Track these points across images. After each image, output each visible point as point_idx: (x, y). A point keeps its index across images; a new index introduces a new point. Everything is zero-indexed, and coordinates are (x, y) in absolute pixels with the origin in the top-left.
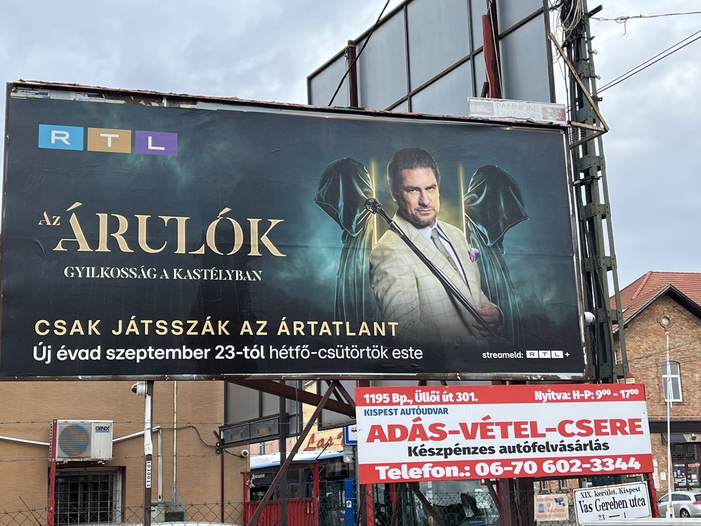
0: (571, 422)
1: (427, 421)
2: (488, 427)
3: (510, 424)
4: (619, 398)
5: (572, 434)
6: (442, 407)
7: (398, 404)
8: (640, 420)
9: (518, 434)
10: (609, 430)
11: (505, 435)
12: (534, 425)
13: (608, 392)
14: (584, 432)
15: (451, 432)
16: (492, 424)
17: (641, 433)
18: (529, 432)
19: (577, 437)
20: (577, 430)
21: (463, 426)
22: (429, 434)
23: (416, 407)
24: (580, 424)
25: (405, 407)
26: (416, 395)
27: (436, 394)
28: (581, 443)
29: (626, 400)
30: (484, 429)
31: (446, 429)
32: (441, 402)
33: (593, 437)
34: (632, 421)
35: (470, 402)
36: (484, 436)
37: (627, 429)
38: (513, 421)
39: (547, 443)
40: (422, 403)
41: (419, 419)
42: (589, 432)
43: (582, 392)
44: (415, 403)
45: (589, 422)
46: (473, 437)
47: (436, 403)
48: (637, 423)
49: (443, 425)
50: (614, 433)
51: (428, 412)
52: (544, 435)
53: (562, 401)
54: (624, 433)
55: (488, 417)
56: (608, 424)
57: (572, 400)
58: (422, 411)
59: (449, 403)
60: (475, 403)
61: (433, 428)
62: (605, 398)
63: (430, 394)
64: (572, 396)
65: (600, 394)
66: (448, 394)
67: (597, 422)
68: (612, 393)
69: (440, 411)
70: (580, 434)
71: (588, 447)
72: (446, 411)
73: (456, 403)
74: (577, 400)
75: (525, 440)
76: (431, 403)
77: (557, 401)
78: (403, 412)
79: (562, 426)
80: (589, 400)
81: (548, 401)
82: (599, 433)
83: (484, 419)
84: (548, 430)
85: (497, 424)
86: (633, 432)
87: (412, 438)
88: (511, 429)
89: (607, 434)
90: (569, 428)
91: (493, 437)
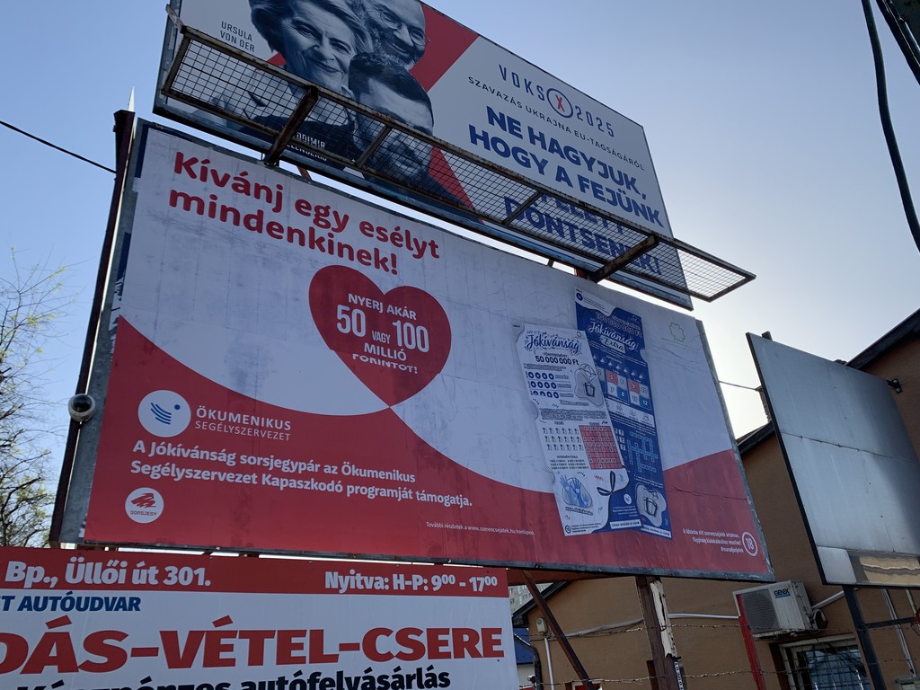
0: (387, 632)
1: (81, 626)
2: (224, 641)
3: (270, 634)
4: (468, 592)
5: (388, 656)
6: (128, 594)
7: (20, 585)
8: (499, 631)
9: (284, 658)
10: (450, 648)
11: (256, 658)
13: (451, 579)
14: (409, 651)
15: (137, 652)
16: (232, 634)
17: (501, 654)
18: (305, 652)
20: (397, 648)
21: (169, 638)
22: (82, 655)
23: (63, 593)
24: (403, 637)
25: (33, 594)
26: (70, 567)
28: (403, 673)
32: (129, 585)
33: (424, 662)
34: (488, 632)
35: (194, 587)
36: (212, 661)
37: (479, 647)
38: (277, 628)
39: (340, 674)
41: (65, 621)
56: (449, 638)
57: (391, 592)
58: (76, 604)
59: (147, 587)
60: (203, 589)
61: (94, 643)
62: (447, 590)
63: (104, 567)
64: (391, 583)
65: (438, 582)
66: (146, 567)
67: (433, 634)
68: (458, 581)
69: (121, 605)
70: (401, 656)
71: (414, 682)
72: (135, 604)
73: (161, 587)
74: (399, 592)
75: (297, 667)
77: (365, 591)
79: (371, 637)
80: (420, 592)
81: (349, 591)
82: (434, 654)
83: (217, 623)
84: (344, 647)
85: (244, 634)
86: (489, 653)
89: (447, 655)
90: (384, 644)
91: (231, 662)
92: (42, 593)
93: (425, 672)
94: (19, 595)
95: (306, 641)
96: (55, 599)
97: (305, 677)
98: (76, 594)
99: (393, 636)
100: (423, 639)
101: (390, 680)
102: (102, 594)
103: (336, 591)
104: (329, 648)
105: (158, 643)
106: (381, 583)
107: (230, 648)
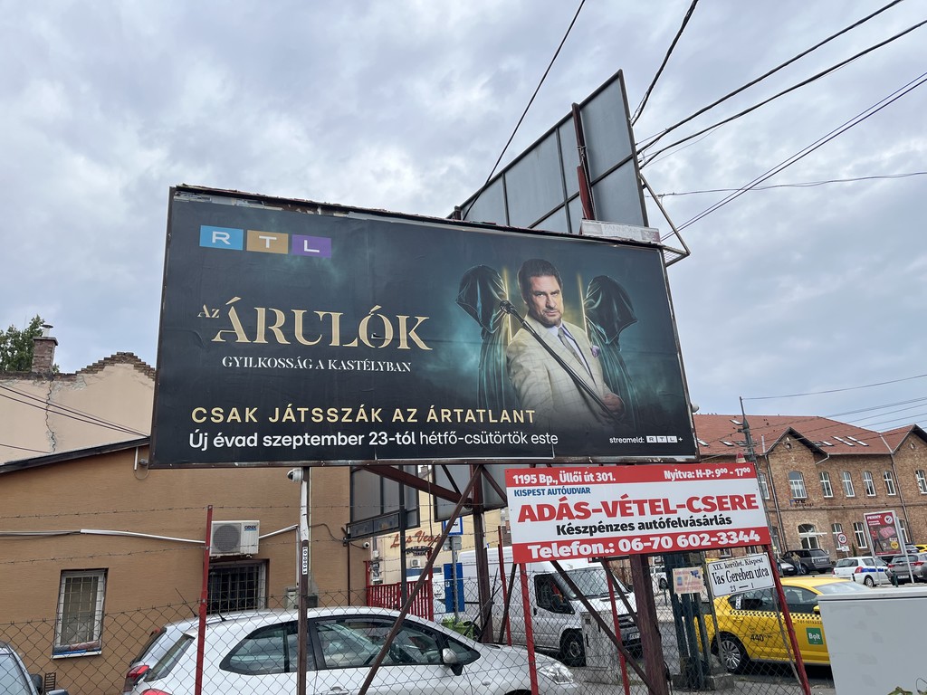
0: (698, 499)
1: (572, 500)
2: (627, 505)
3: (645, 501)
4: (735, 476)
5: (699, 510)
6: (585, 486)
7: (545, 484)
8: (754, 496)
9: (653, 512)
10: (729, 505)
11: (642, 512)
12: (666, 502)
13: (725, 471)
14: (709, 507)
15: (594, 511)
16: (629, 502)
17: (757, 507)
18: (662, 509)
19: (703, 513)
20: (703, 506)
21: (605, 504)
22: (575, 513)
23: (561, 487)
24: (705, 500)
25: (551, 487)
26: (561, 475)
27: (578, 475)
28: (708, 518)
29: (740, 477)
30: (622, 506)
31: (590, 508)
32: (584, 483)
33: (717, 512)
34: (748, 497)
35: (609, 482)
36: (624, 514)
37: (745, 504)
38: (648, 499)
39: (679, 519)
40: (567, 483)
41: (564, 499)
42: (713, 508)
43: (704, 471)
44: (560, 483)
45: (712, 498)
46: (614, 514)
47: (579, 483)
48: (752, 499)
49: (587, 504)
50: (734, 508)
51: (572, 491)
52: (675, 512)
53: (687, 479)
54: (743, 508)
55: (626, 496)
56: (728, 500)
57: (696, 479)
58: (567, 491)
59: (590, 483)
60: (613, 482)
61: (578, 507)
62: (723, 476)
63: (573, 475)
64: (695, 474)
65: (719, 472)
66: (588, 474)
67: (720, 498)
68: (729, 471)
69: (582, 491)
70: (705, 510)
71: (714, 522)
72: (588, 491)
73: (596, 482)
74: (700, 479)
75: (660, 516)
76: (574, 483)
77: (684, 479)
78: (550, 492)
79: (690, 501)
80: (710, 478)
81: (676, 480)
82: (722, 509)
83: (622, 497)
84: (678, 506)
85: (635, 502)
86: (750, 507)
87: (560, 518)
88: (647, 506)
89: (728, 509)
90: (697, 505)
91: (632, 514)
92: (554, 487)
93: (718, 517)
94: (546, 488)
95: (661, 504)
97: (664, 520)
98: (566, 487)
99: (700, 500)
100: (715, 501)
101: (702, 521)
102: (575, 486)
103: (670, 480)
104: (672, 507)
105: (601, 507)
106: (690, 475)
107: (630, 508)
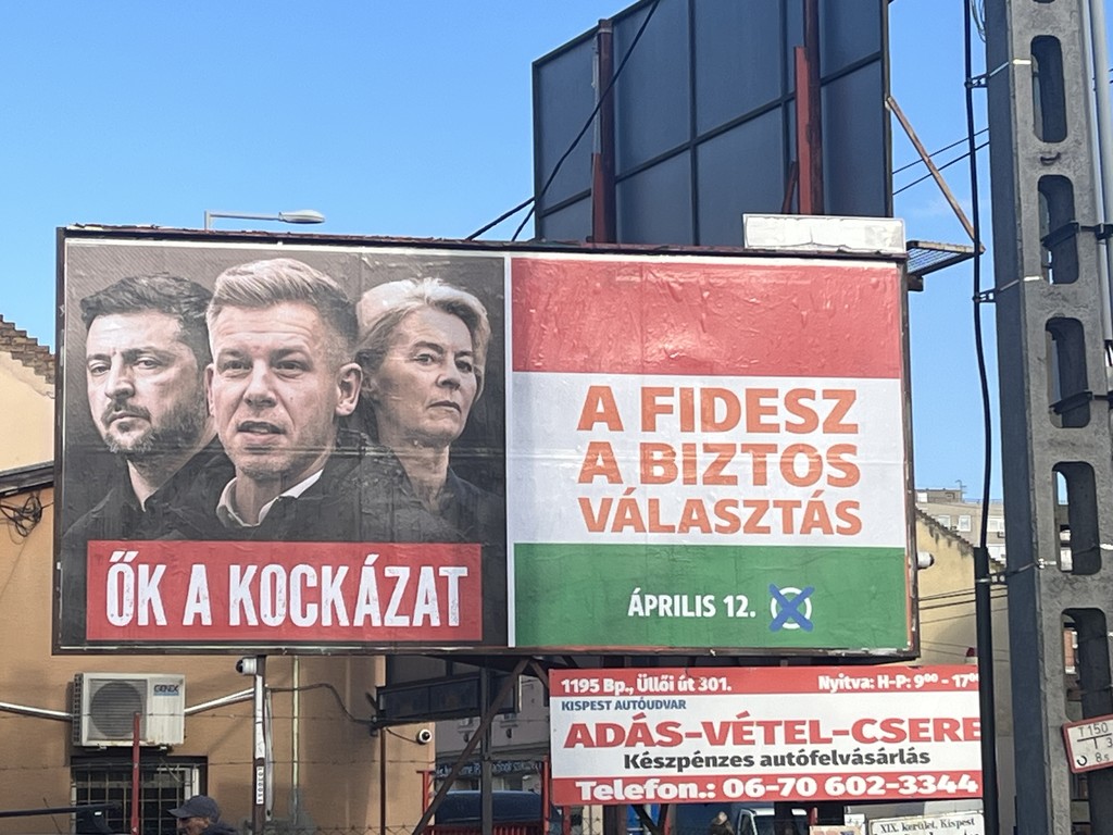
0: (873, 722)
1: (653, 719)
2: (746, 728)
3: (779, 723)
4: (952, 687)
6: (677, 698)
7: (612, 694)
11: (769, 739)
13: (934, 678)
14: (892, 736)
15: (689, 735)
16: (750, 724)
18: (806, 736)
19: (880, 744)
20: (881, 734)
23: (638, 698)
26: (639, 681)
27: (668, 680)
28: (887, 752)
29: (961, 689)
30: (739, 729)
31: (681, 731)
32: (676, 692)
33: (906, 745)
35: (720, 691)
36: (738, 741)
37: (960, 733)
38: (783, 720)
39: (834, 752)
40: (648, 693)
41: (642, 716)
42: (900, 736)
44: (637, 693)
45: (901, 722)
46: (722, 742)
47: (669, 693)
48: (976, 724)
51: (657, 705)
54: (955, 738)
55: (746, 714)
56: (930, 726)
57: (877, 690)
58: (647, 705)
59: (688, 693)
60: (726, 692)
61: (662, 728)
62: (928, 687)
63: (660, 680)
64: (876, 683)
65: (920, 680)
66: (686, 680)
67: (914, 723)
68: (940, 679)
69: (672, 705)
70: (885, 740)
71: (897, 759)
72: (682, 704)
73: (697, 693)
74: (884, 690)
75: (800, 747)
78: (619, 706)
79: (858, 726)
80: (904, 689)
81: (839, 691)
83: (739, 716)
84: (836, 733)
86: (970, 737)
87: (631, 743)
89: (928, 740)
90: (870, 731)
92: (626, 698)
93: (906, 752)
94: (614, 700)
95: (806, 728)
96: (634, 702)
97: (808, 753)
98: (646, 698)
99: (878, 724)
100: (905, 727)
101: (876, 757)
102: (661, 698)
103: (828, 691)
105: (701, 730)
106: (867, 684)
